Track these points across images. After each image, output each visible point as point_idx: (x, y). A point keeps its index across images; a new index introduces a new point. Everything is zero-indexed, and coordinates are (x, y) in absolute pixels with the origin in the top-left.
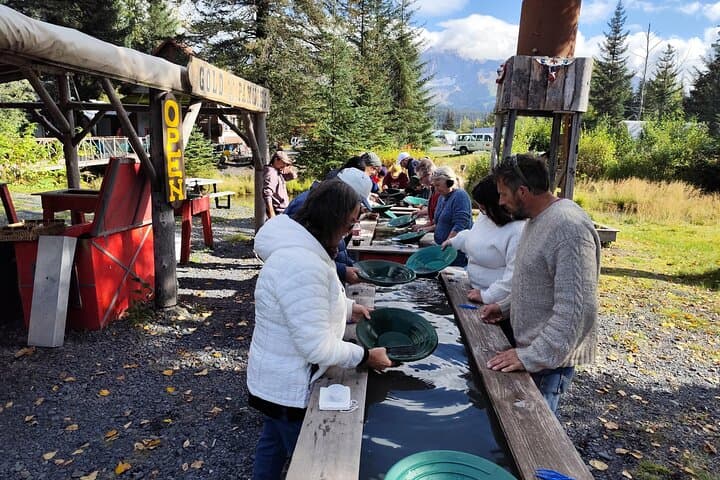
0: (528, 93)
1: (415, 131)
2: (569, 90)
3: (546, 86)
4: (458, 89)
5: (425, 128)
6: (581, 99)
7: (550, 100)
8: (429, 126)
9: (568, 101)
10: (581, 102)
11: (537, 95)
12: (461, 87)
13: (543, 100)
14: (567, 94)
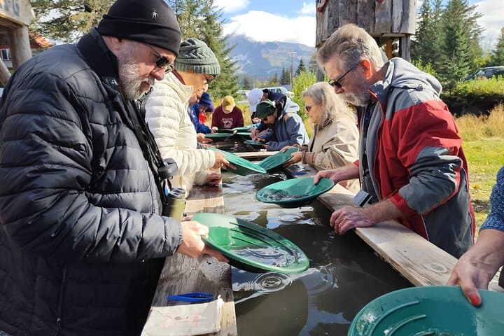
0: (357, 15)
1: (226, 88)
2: (398, 11)
3: (374, 8)
4: (249, 62)
5: (232, 85)
6: (410, 19)
7: (380, 21)
8: (235, 84)
9: (397, 23)
10: (410, 23)
11: (367, 17)
12: (251, 61)
13: (372, 22)
14: (395, 15)
